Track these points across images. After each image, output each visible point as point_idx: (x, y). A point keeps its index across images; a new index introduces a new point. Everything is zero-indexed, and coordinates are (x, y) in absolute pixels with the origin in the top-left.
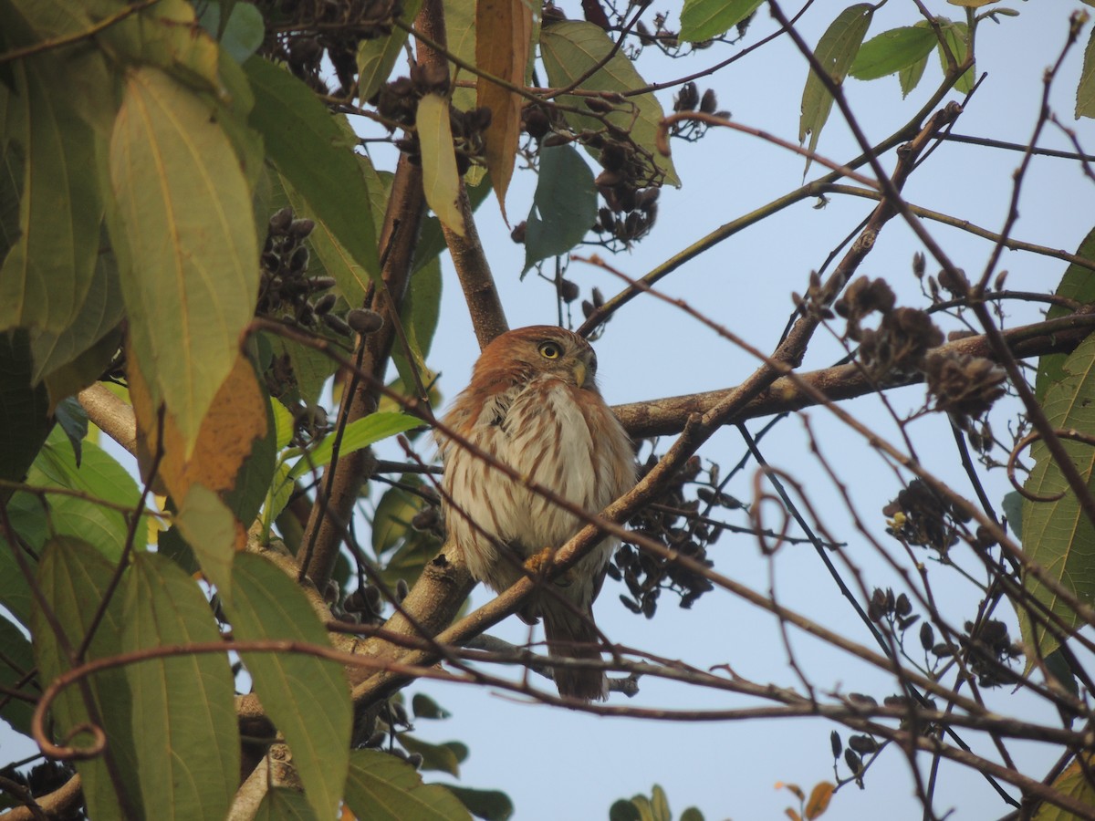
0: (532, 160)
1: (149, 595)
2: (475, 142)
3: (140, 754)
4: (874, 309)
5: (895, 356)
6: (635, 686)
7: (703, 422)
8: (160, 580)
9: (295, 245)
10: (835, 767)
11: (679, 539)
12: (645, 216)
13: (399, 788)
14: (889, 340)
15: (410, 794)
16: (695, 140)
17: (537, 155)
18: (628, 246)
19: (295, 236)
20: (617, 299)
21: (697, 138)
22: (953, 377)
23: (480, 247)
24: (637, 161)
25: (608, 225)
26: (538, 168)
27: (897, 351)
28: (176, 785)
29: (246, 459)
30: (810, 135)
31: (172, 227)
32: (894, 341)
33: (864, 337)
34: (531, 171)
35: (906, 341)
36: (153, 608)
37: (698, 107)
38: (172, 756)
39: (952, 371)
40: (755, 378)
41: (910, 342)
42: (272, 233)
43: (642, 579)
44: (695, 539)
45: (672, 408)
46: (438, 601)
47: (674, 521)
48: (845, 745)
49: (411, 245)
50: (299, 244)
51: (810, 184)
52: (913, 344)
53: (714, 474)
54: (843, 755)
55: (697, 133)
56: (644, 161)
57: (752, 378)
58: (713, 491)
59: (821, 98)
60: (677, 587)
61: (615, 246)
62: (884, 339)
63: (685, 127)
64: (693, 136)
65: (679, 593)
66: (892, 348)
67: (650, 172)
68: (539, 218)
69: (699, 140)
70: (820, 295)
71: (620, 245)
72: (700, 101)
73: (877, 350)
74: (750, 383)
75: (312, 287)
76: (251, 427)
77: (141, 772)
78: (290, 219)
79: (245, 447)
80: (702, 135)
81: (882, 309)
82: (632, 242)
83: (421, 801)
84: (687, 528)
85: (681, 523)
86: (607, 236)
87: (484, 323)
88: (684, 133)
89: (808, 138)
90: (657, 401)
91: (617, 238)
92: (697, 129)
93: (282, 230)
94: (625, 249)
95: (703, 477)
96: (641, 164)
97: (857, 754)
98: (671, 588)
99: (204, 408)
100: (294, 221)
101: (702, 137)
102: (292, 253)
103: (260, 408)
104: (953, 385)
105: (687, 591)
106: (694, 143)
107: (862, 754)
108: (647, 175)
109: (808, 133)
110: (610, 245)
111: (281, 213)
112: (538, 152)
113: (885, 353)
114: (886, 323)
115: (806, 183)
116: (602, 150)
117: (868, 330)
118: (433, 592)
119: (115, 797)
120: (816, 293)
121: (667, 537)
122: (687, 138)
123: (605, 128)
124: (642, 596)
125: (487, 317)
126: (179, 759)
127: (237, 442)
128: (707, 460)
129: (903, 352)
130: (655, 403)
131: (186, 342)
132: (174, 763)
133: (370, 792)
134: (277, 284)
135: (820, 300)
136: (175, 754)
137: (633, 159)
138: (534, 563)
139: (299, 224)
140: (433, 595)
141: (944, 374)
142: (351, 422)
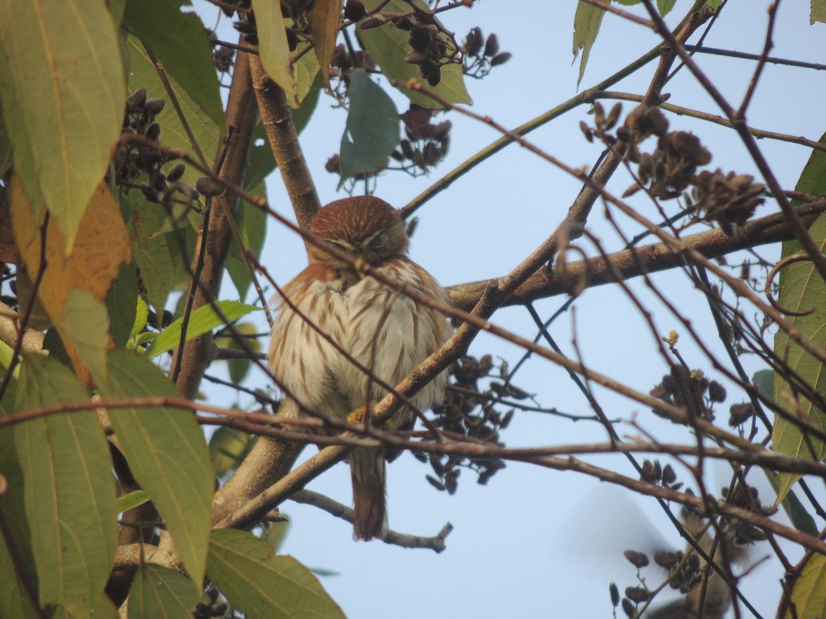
0: (342, 101)
1: (37, 388)
2: (302, 21)
3: (33, 526)
4: (651, 133)
5: (670, 172)
6: (443, 543)
7: (499, 287)
8: (46, 375)
9: (149, 121)
10: (614, 613)
11: (476, 423)
12: (439, 145)
13: (254, 560)
14: (665, 161)
15: (264, 564)
16: (480, 78)
17: (346, 96)
18: (426, 171)
19: (149, 113)
20: (421, 197)
21: (483, 75)
22: (720, 189)
23: (302, 157)
24: (440, 41)
25: (409, 153)
26: (348, 106)
27: (672, 168)
28: (64, 549)
29: (114, 281)
30: (582, 49)
31: (49, 57)
32: (668, 160)
33: (643, 160)
34: (341, 109)
35: (679, 161)
36: (41, 399)
37: (483, 49)
38: (59, 524)
39: (719, 184)
40: (543, 248)
41: (682, 160)
42: (129, 110)
43: (444, 461)
44: (489, 424)
45: (470, 292)
46: (275, 459)
47: (471, 409)
48: (622, 595)
49: (242, 164)
50: (153, 119)
51: (584, 93)
52: (684, 163)
53: (503, 369)
54: (620, 604)
55: (483, 71)
56: (445, 41)
57: (540, 249)
58: (502, 382)
59: (590, 18)
60: (474, 466)
61: (415, 171)
62: (660, 160)
63: (472, 66)
64: (479, 74)
65: (477, 471)
66: (667, 166)
67: (452, 49)
68: (351, 140)
69: (485, 77)
70: (604, 122)
71: (418, 170)
72: (485, 44)
73: (654, 170)
74: (539, 252)
75: (164, 157)
76: (118, 254)
77: (34, 540)
78: (144, 98)
79: (113, 272)
80: (485, 73)
81: (657, 134)
82: (429, 167)
83: (273, 569)
84: (482, 415)
85: (478, 411)
86: (408, 163)
87: (307, 222)
88: (472, 72)
89: (581, 52)
90: (456, 286)
91: (416, 164)
92: (482, 68)
93: (138, 108)
94: (424, 174)
95: (495, 371)
96: (443, 43)
97: (633, 603)
98: (470, 466)
99: (81, 209)
100: (148, 101)
101: (487, 74)
102: (147, 128)
103: (125, 238)
104: (721, 196)
105: (483, 469)
106: (480, 80)
107: (637, 602)
108: (449, 53)
109: (581, 48)
110: (411, 170)
111: (137, 93)
112: (347, 94)
113: (660, 172)
114: (661, 145)
115: (580, 92)
116: (410, 31)
117: (646, 154)
118: (270, 451)
119: (12, 566)
120: (601, 120)
121: (466, 423)
122: (474, 76)
123: (412, 10)
124: (445, 475)
125: (310, 217)
126: (67, 527)
127: (106, 268)
128: (498, 357)
129: (677, 169)
130: (456, 288)
131: (64, 154)
132: (62, 530)
133: (229, 565)
134: (134, 155)
135: (604, 127)
136: (62, 522)
137: (436, 39)
138: (357, 415)
139: (152, 103)
140: (270, 454)
141: (712, 187)
142: (196, 309)
